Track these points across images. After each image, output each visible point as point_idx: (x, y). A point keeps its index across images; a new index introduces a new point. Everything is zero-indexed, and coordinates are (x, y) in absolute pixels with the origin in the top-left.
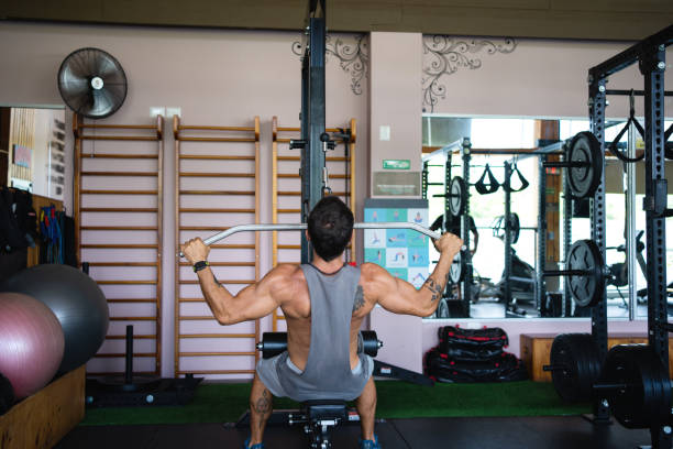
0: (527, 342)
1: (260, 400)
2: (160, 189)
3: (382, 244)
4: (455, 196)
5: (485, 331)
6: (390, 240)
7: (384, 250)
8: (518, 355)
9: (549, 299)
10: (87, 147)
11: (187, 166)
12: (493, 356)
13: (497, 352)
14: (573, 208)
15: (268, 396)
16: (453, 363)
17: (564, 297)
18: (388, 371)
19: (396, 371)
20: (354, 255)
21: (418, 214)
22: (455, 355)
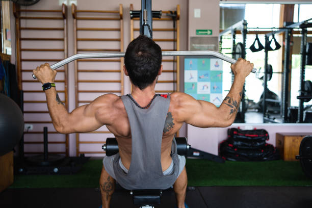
0: (281, 137)
1: (106, 183)
2: (66, 48)
3: (195, 80)
4: (238, 53)
5: (255, 131)
6: (200, 78)
7: (196, 83)
8: (274, 145)
9: (289, 112)
10: (24, 23)
11: (81, 35)
12: (260, 146)
13: (262, 143)
14: (306, 60)
15: (111, 181)
16: (236, 150)
17: (299, 111)
18: (197, 154)
19: (203, 154)
20: (178, 87)
21: (217, 62)
22: (238, 145)
